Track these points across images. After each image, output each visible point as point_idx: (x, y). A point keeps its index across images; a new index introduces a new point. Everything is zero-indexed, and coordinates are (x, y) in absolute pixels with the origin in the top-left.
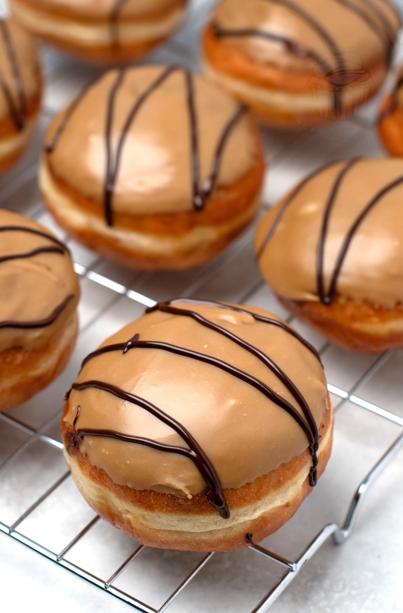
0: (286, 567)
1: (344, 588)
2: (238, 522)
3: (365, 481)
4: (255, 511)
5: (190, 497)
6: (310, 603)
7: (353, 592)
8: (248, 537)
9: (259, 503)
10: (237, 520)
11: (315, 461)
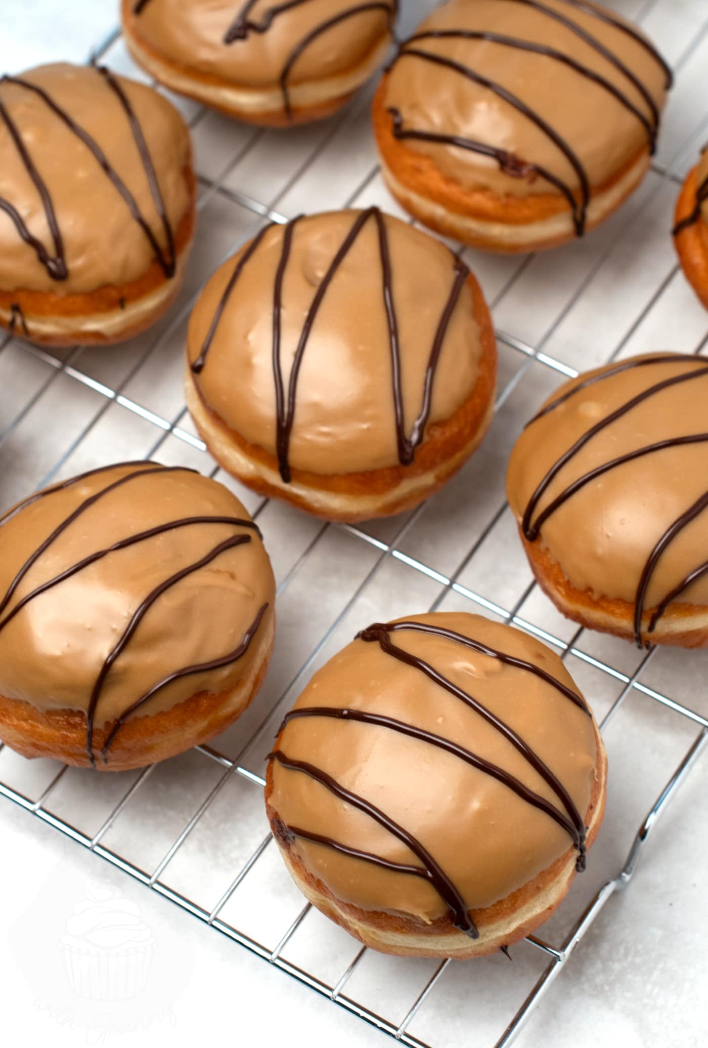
0: (552, 956)
1: (626, 955)
2: (490, 938)
3: (654, 809)
4: (509, 923)
5: (429, 923)
6: (584, 978)
7: (638, 960)
8: (504, 948)
9: (515, 915)
10: (488, 937)
11: (582, 850)
